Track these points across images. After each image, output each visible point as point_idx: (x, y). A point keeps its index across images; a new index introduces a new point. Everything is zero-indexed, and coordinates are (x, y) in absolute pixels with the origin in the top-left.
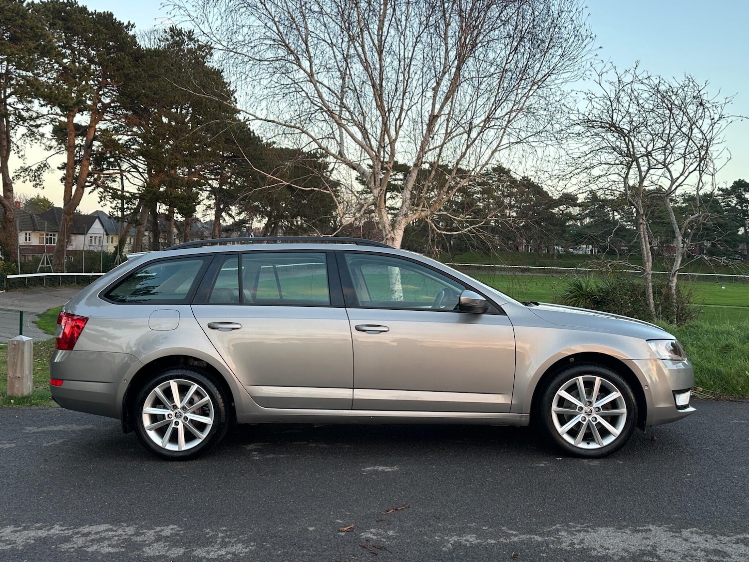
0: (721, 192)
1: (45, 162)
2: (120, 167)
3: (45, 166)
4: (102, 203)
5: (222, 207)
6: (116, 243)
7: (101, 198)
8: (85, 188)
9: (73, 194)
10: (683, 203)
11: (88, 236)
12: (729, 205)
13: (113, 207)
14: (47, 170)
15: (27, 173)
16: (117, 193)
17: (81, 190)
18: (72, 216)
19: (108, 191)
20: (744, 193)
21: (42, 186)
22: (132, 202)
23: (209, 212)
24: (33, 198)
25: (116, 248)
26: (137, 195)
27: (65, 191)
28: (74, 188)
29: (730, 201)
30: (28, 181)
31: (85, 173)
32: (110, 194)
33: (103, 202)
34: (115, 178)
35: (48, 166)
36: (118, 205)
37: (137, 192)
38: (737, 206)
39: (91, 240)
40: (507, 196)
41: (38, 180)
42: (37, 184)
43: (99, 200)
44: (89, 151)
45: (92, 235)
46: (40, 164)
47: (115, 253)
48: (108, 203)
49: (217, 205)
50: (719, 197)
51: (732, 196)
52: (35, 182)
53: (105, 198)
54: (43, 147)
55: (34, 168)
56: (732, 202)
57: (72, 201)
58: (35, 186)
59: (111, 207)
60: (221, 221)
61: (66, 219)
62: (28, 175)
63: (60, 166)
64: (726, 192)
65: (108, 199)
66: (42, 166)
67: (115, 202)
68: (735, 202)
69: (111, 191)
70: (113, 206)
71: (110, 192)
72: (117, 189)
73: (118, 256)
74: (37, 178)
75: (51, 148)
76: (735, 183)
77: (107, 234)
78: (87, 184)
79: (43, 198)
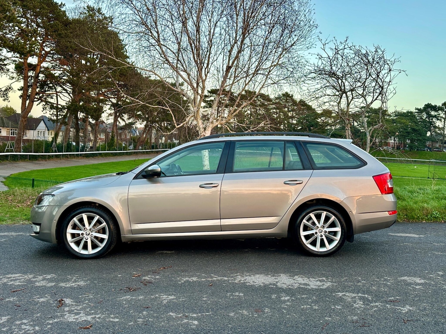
0: (417, 111)
1: (10, 86)
2: (56, 89)
3: (10, 88)
4: (44, 112)
5: (118, 114)
6: (53, 136)
7: (43, 108)
8: (34, 102)
9: (27, 105)
10: (395, 117)
11: (37, 130)
12: (422, 118)
13: (51, 114)
14: (11, 91)
16: (53, 106)
17: (32, 103)
18: (26, 119)
19: (48, 104)
20: (430, 111)
21: (8, 100)
22: (62, 111)
23: (110, 117)
24: (4, 107)
25: (53, 138)
26: (65, 107)
27: (22, 104)
28: (28, 102)
29: (423, 116)
31: (34, 93)
32: (49, 106)
33: (45, 111)
34: (52, 96)
35: (12, 88)
36: (54, 113)
37: (65, 105)
38: (427, 119)
39: (38, 133)
40: (290, 111)
42: (5, 99)
43: (42, 110)
44: (37, 80)
45: (39, 130)
46: (7, 87)
47: (52, 141)
48: (48, 112)
49: (115, 113)
50: (416, 114)
51: (423, 113)
52: (4, 98)
53: (46, 108)
54: (8, 77)
55: (3, 89)
56: (424, 117)
57: (26, 109)
58: (4, 100)
60: (118, 123)
61: (23, 120)
63: (19, 88)
64: (420, 111)
65: (48, 109)
66: (8, 88)
67: (52, 111)
68: (425, 117)
69: (50, 104)
71: (49, 105)
72: (53, 103)
73: (54, 143)
74: (5, 96)
75: (13, 78)
76: (426, 105)
77: (48, 130)
78: (35, 100)
79: (10, 107)
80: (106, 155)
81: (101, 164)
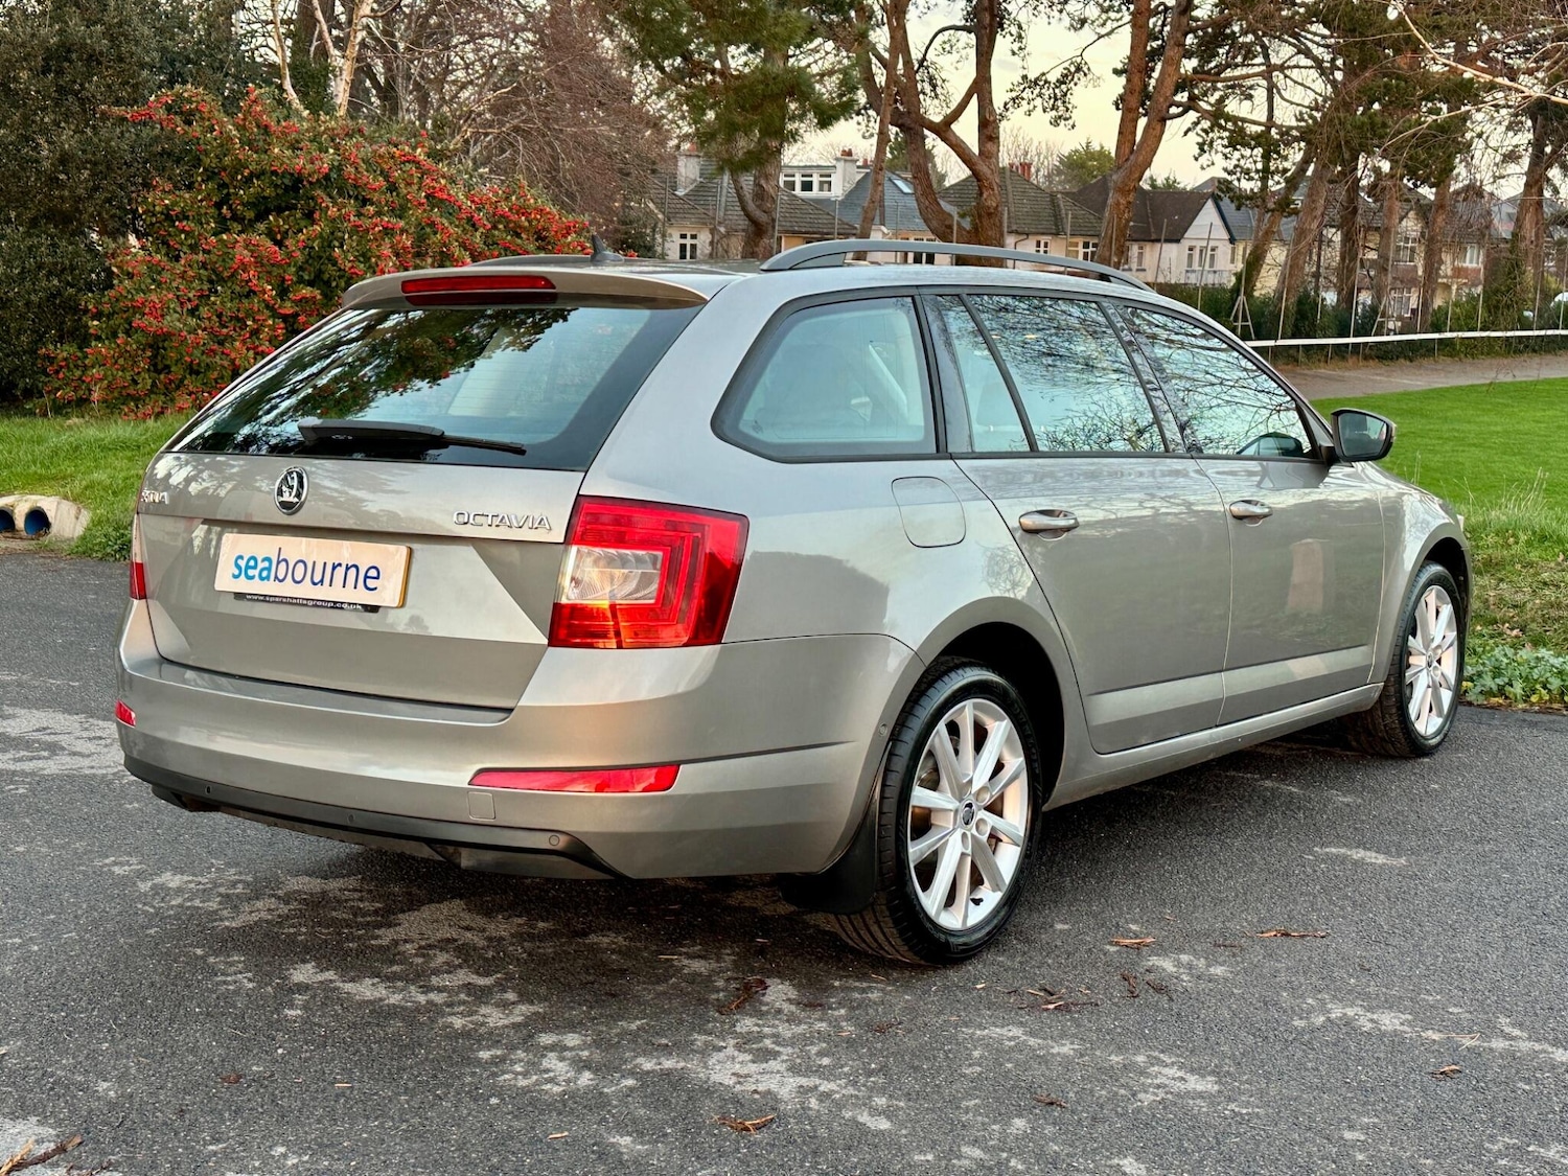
1: (1079, 60)
2: (1267, 56)
3: (1078, 69)
4: (1204, 159)
5: (1548, 150)
6: (1240, 266)
7: (1201, 146)
8: (1168, 122)
9: (1138, 138)
11: (1185, 244)
13: (1231, 168)
14: (1083, 79)
15: (1037, 91)
16: (1242, 129)
17: (1158, 127)
18: (1131, 198)
19: (1221, 127)
21: (1070, 122)
22: (1278, 153)
23: (1512, 168)
24: (1076, 151)
25: (1238, 276)
26: (1295, 133)
27: (1120, 133)
28: (1142, 122)
30: (1039, 109)
31: (1170, 83)
32: (1227, 134)
33: (1206, 155)
34: (1251, 88)
35: (1085, 69)
36: (1242, 162)
37: (1294, 123)
39: (1190, 256)
41: (1062, 108)
42: (1060, 117)
43: (1197, 151)
44: (1184, 20)
45: (1193, 243)
46: (1066, 65)
47: (1236, 291)
48: (1218, 159)
49: (1537, 145)
52: (1054, 113)
53: (1212, 142)
54: (1067, 21)
55: (1053, 77)
57: (1135, 152)
58: (1055, 122)
59: (1225, 170)
60: (1547, 194)
61: (1118, 204)
62: (1040, 95)
63: (1120, 66)
65: (1220, 148)
66: (1073, 69)
67: (1237, 155)
69: (1230, 125)
70: (1230, 165)
71: (1225, 129)
72: (1244, 120)
73: (1242, 298)
74: (1059, 103)
75: (1083, 22)
77: (1232, 240)
78: (1174, 110)
79: (1098, 148)
80: (1472, 349)
81: (1441, 393)
